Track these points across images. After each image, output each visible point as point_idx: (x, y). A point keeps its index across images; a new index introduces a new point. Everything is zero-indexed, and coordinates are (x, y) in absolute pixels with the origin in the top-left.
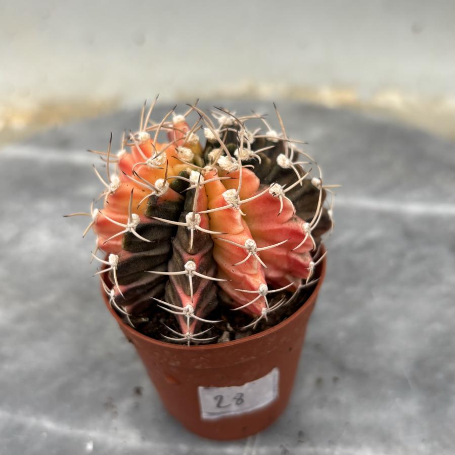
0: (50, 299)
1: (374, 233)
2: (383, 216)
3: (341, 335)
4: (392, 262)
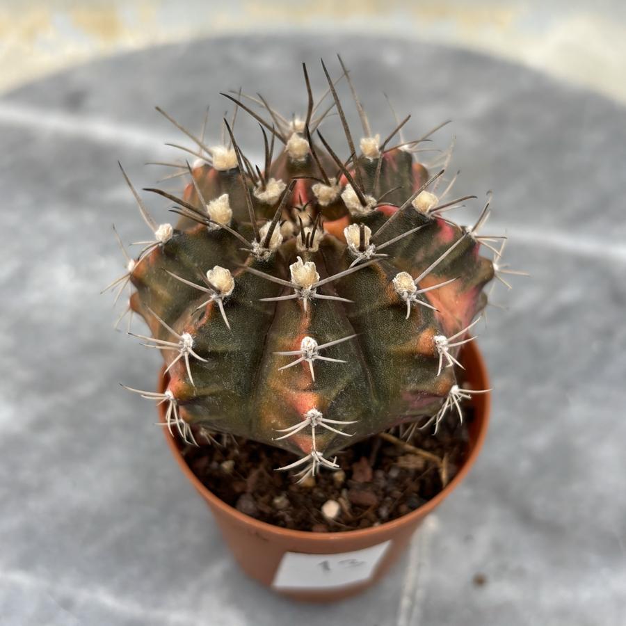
1: (569, 294)
2: (584, 263)
3: (525, 465)
4: (595, 346)
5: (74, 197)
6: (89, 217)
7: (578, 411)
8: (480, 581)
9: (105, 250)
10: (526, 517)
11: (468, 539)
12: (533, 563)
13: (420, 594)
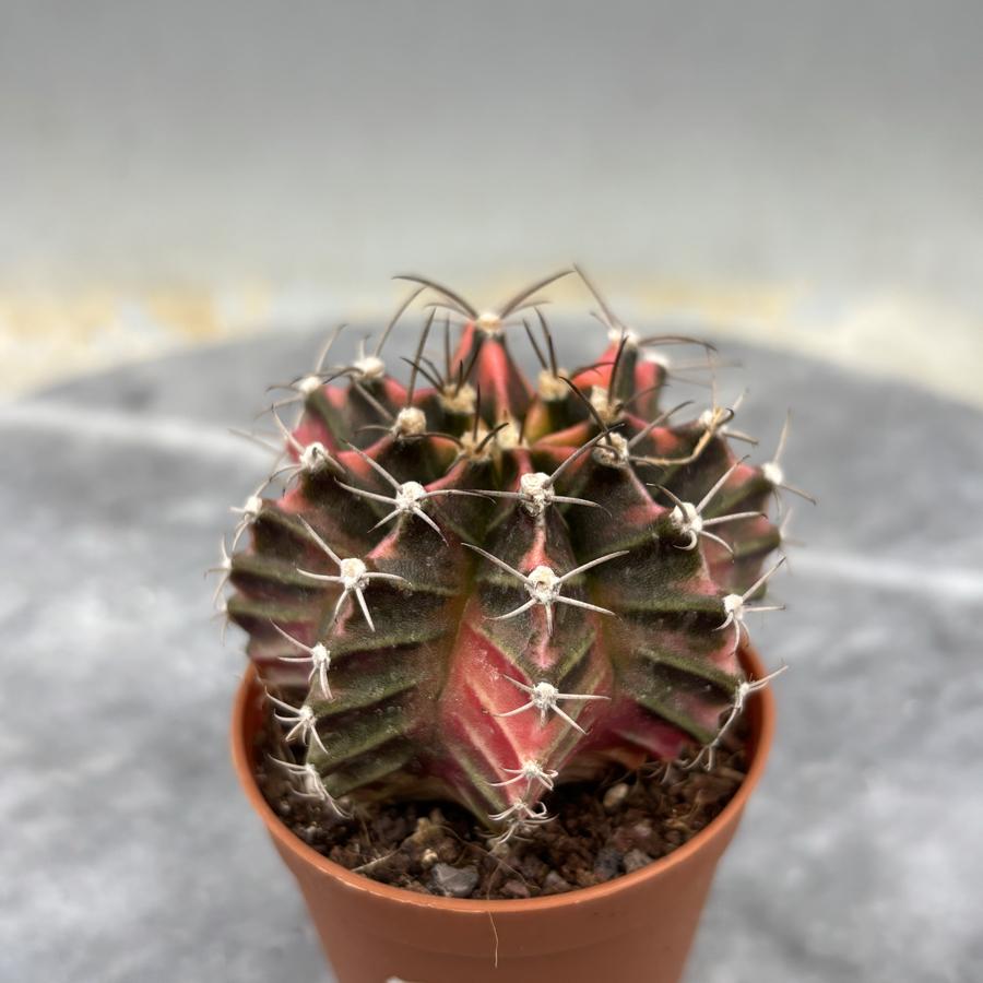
0: (103, 763)
1: (868, 637)
3: (794, 875)
4: (909, 708)
7: (881, 797)
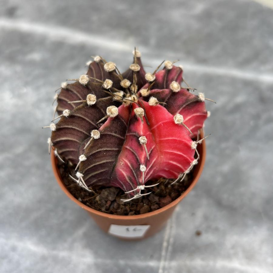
2: (247, 84)
5: (11, 59)
6: (18, 68)
8: (198, 234)
9: (26, 84)
10: (219, 204)
11: (193, 214)
12: (222, 225)
13: (172, 240)
